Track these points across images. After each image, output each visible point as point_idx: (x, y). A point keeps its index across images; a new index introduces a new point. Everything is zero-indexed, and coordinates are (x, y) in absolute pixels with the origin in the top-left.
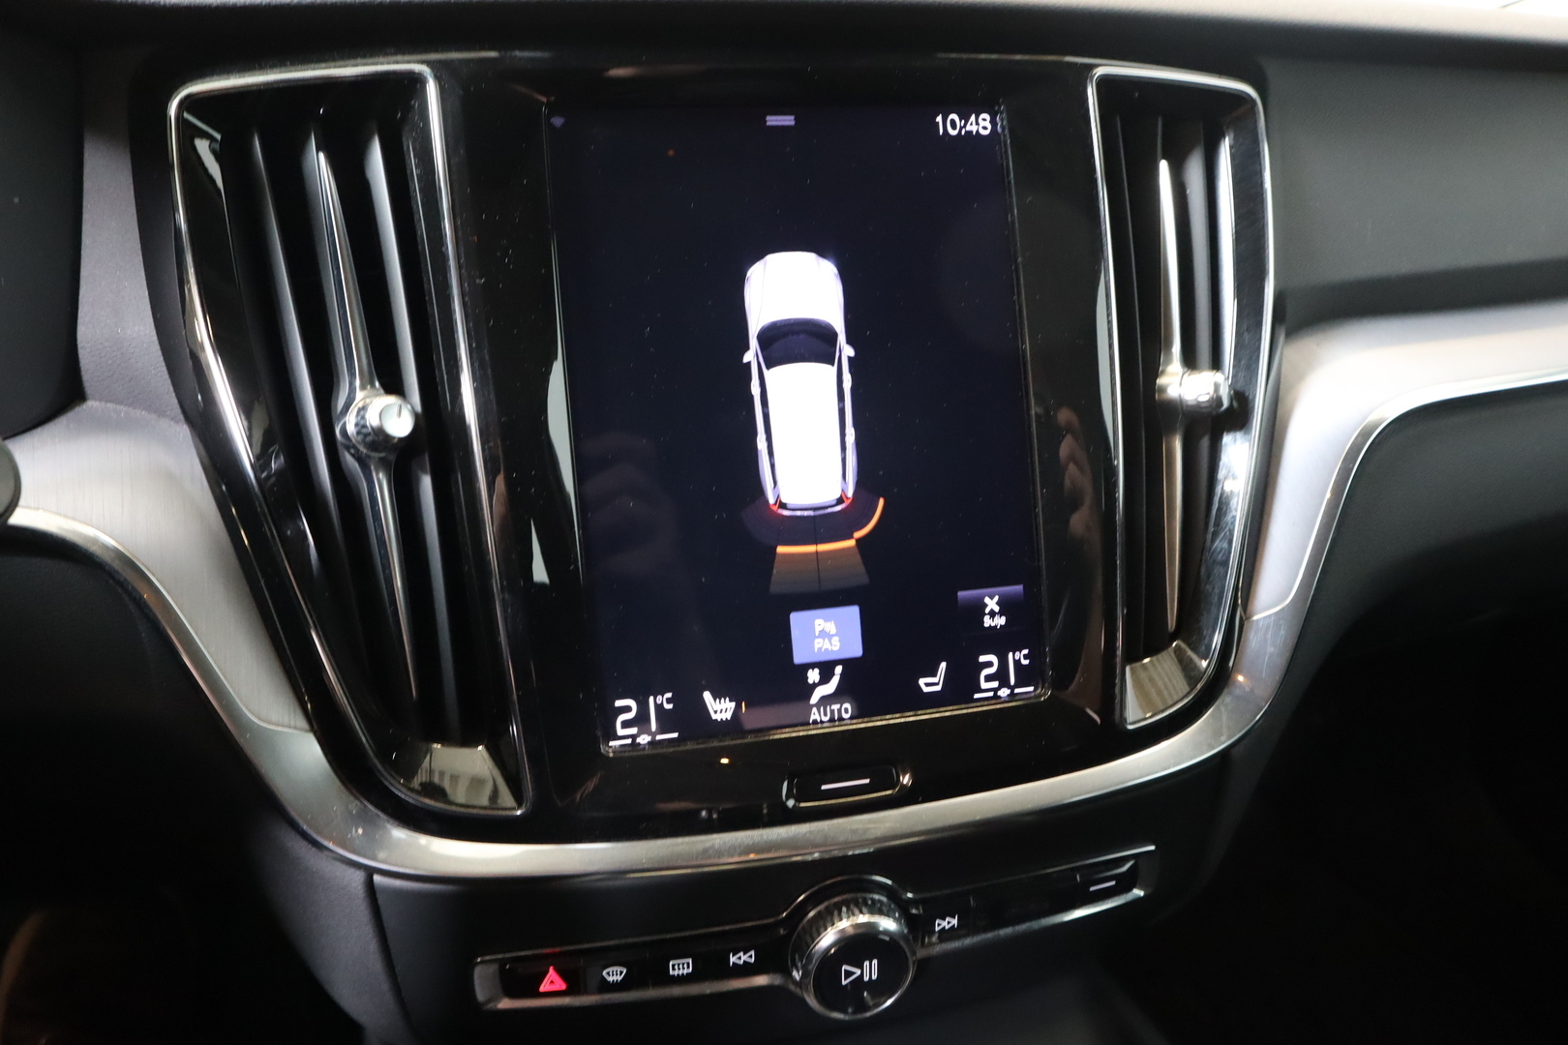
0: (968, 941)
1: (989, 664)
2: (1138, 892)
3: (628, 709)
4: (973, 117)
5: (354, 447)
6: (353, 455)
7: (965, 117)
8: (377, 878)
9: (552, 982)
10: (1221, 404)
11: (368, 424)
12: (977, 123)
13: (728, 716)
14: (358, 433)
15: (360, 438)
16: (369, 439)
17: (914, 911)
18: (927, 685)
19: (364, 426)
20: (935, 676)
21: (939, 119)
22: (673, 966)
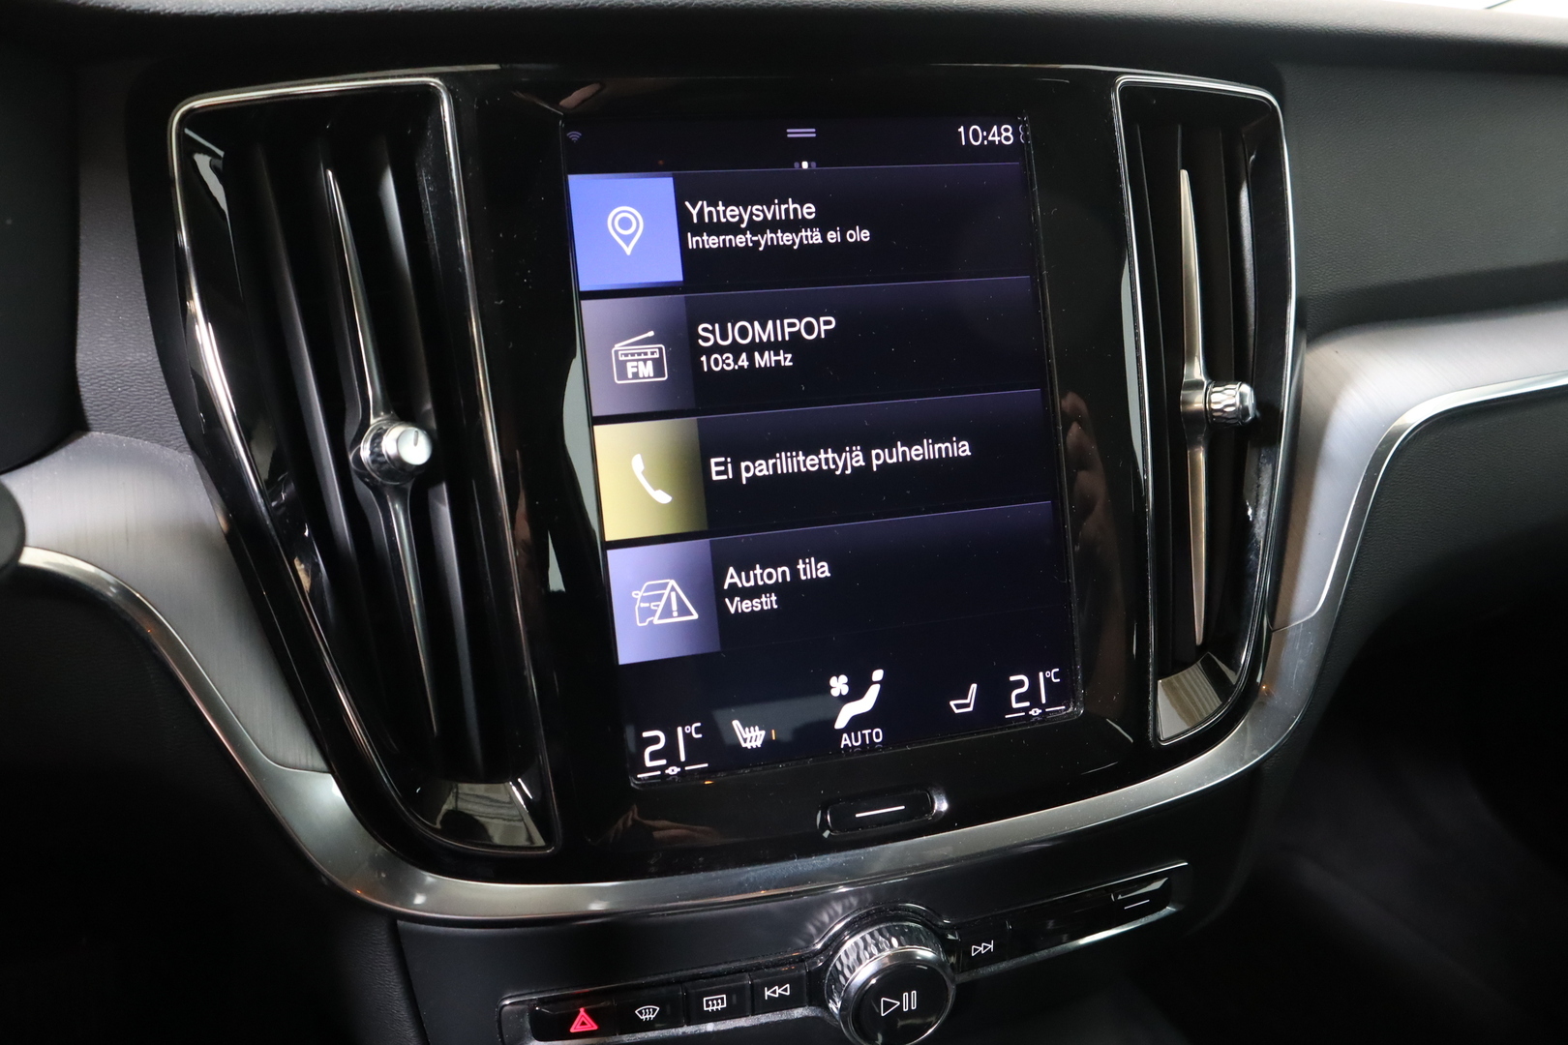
0: (1003, 965)
1: (1020, 684)
2: (1169, 909)
3: (656, 740)
4: (995, 128)
5: (369, 476)
6: (367, 484)
7: (987, 129)
8: (400, 923)
9: (583, 1024)
10: (1248, 414)
11: (384, 452)
12: (1000, 134)
13: (759, 743)
14: (374, 461)
15: (374, 467)
16: (384, 467)
17: (950, 937)
18: (958, 706)
19: (380, 454)
20: (966, 698)
21: (961, 129)
22: (707, 1001)
